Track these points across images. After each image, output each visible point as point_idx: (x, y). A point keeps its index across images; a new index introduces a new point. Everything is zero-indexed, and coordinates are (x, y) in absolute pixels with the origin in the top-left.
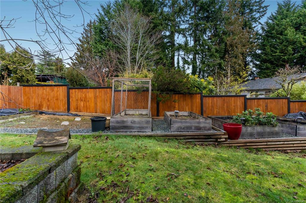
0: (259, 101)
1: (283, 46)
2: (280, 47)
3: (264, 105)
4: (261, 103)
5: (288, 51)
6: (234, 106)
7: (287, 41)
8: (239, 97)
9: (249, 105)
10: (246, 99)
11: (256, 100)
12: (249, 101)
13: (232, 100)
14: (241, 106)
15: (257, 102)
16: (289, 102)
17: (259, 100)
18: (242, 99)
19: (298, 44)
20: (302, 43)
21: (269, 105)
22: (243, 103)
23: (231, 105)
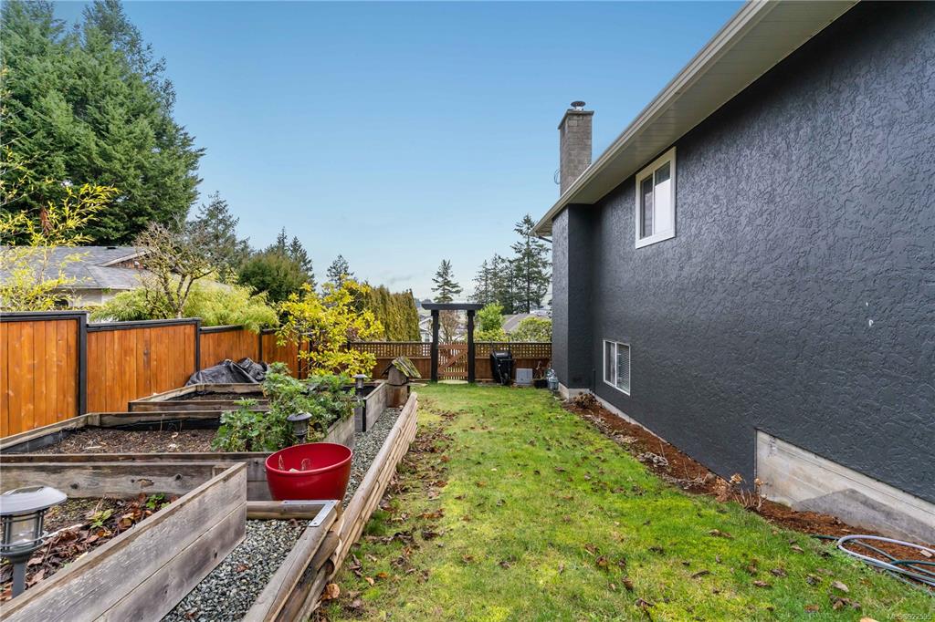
0: (126, 334)
1: (34, 144)
2: (24, 145)
3: (141, 349)
4: (131, 344)
5: (50, 167)
6: (33, 369)
7: (50, 134)
8: (53, 323)
9: (94, 355)
10: (83, 330)
11: (116, 332)
12: (93, 336)
13: (21, 336)
14: (64, 364)
15: (120, 338)
16: (198, 332)
17: (128, 332)
18: (68, 329)
19: (84, 155)
20: (94, 156)
21: (153, 348)
22: (73, 351)
23: (18, 365)
